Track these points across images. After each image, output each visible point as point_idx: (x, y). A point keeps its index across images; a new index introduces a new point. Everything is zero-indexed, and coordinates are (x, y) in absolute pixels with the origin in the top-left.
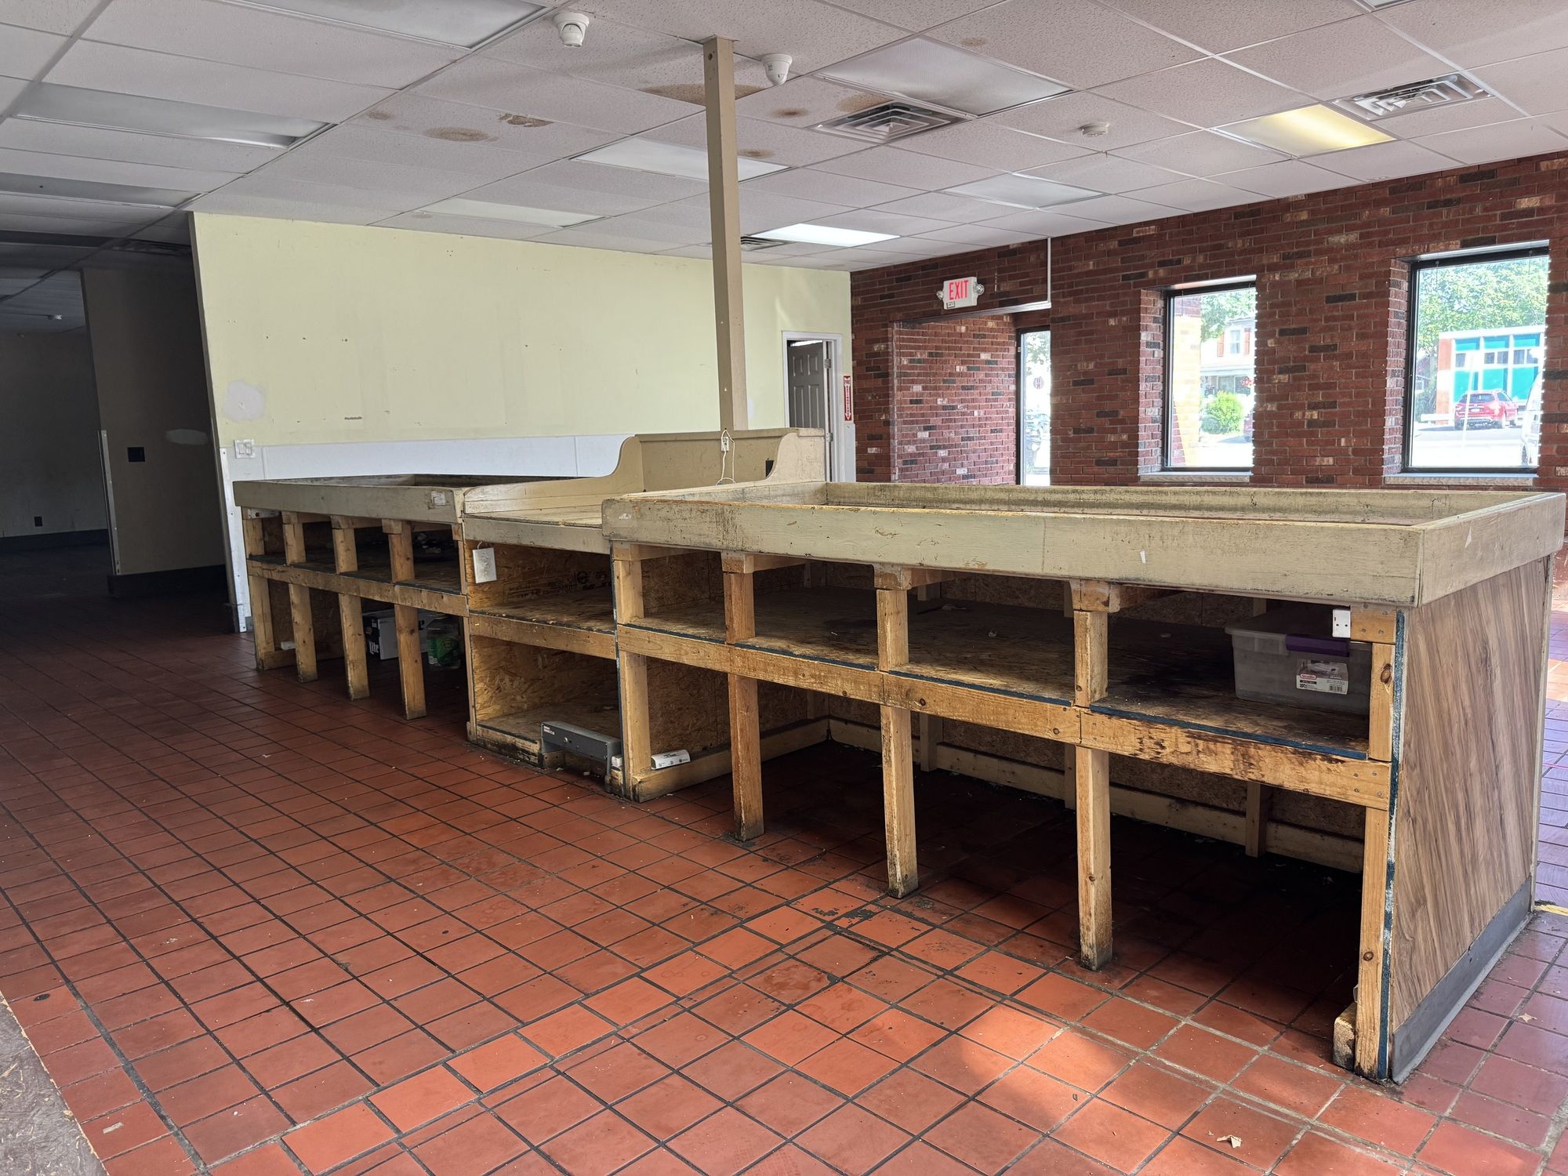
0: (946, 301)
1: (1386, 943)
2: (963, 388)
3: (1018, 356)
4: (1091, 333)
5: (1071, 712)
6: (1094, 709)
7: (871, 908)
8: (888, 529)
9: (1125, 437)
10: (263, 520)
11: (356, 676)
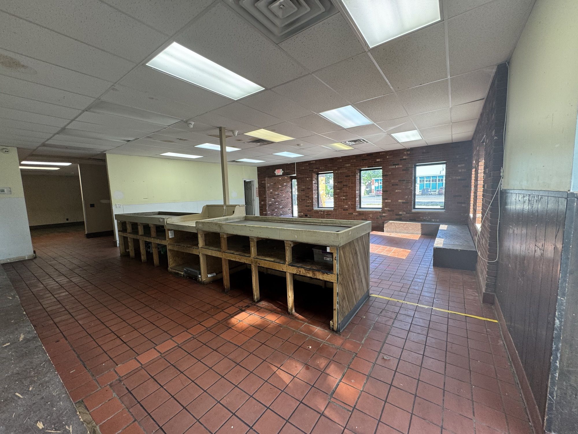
0: (276, 174)
1: (337, 307)
2: (281, 190)
3: (291, 184)
4: (304, 181)
5: (285, 266)
6: (289, 265)
7: (250, 305)
8: (251, 230)
9: (311, 201)
10: (122, 223)
11: (143, 257)
